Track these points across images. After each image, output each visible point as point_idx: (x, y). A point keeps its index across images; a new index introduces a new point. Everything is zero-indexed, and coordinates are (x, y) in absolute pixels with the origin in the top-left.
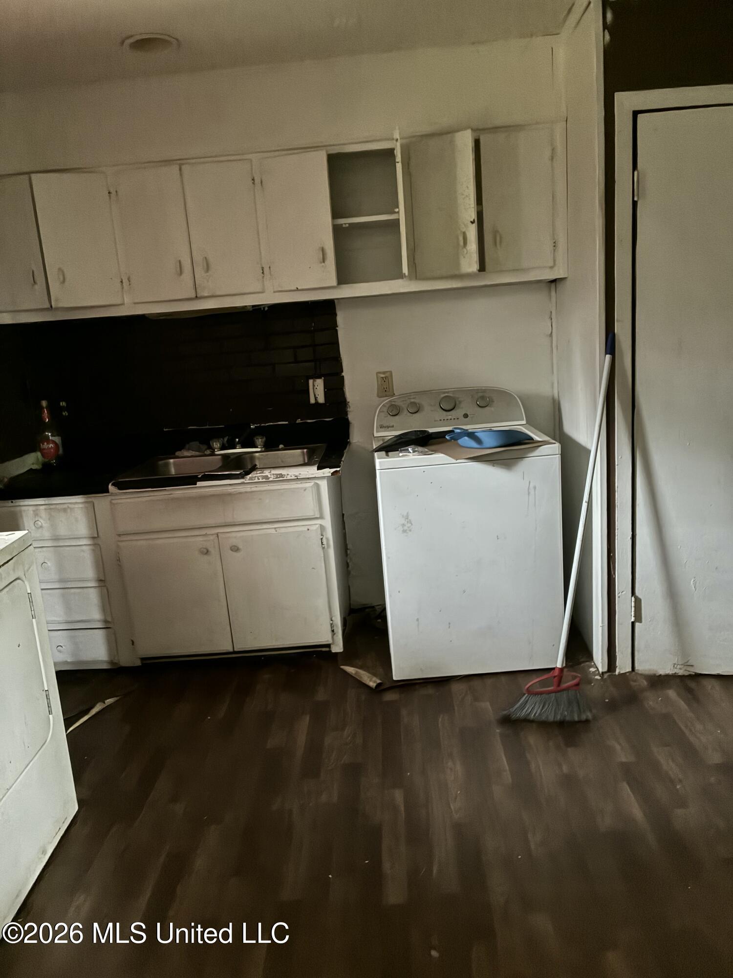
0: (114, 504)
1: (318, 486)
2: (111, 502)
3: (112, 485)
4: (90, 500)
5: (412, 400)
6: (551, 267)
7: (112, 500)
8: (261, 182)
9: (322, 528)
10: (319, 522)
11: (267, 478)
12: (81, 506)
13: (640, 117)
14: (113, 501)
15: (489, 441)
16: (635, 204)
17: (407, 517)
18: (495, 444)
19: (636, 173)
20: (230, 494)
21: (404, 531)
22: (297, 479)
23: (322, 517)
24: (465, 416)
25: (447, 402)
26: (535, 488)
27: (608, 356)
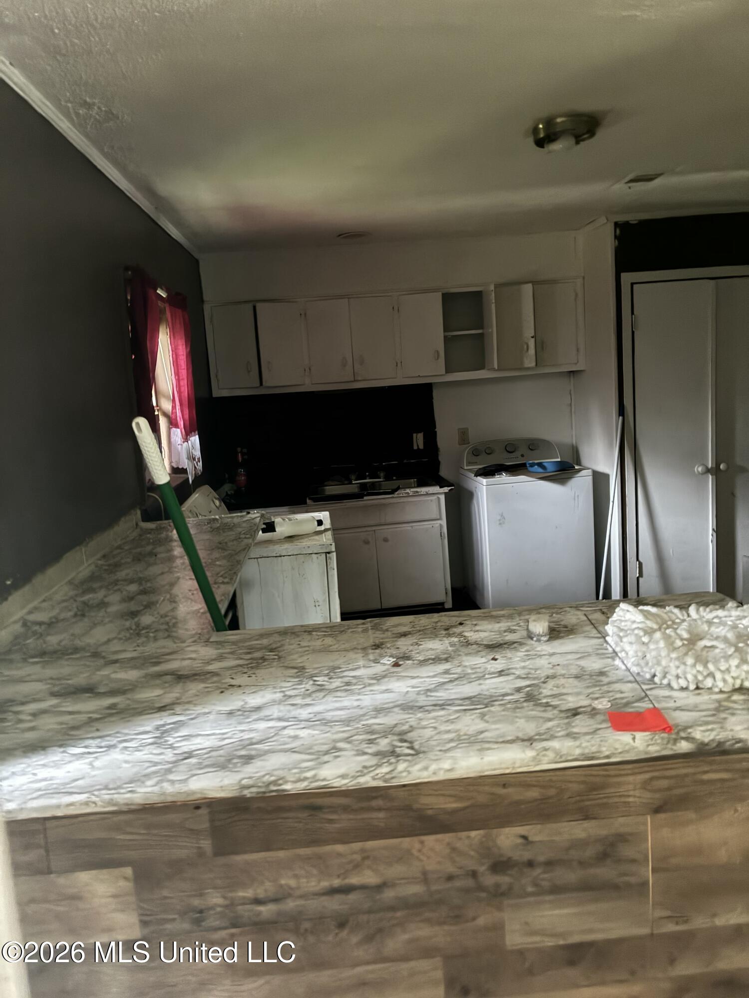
1: (439, 498)
3: (309, 499)
5: (488, 446)
6: (576, 364)
8: (398, 310)
9: (441, 526)
10: (439, 522)
11: (408, 493)
13: (635, 286)
15: (550, 468)
16: (633, 333)
17: (502, 516)
18: (553, 469)
19: (633, 316)
20: (384, 505)
21: (500, 524)
22: (427, 494)
23: (440, 519)
24: (522, 456)
25: (510, 447)
26: (578, 496)
27: (621, 418)
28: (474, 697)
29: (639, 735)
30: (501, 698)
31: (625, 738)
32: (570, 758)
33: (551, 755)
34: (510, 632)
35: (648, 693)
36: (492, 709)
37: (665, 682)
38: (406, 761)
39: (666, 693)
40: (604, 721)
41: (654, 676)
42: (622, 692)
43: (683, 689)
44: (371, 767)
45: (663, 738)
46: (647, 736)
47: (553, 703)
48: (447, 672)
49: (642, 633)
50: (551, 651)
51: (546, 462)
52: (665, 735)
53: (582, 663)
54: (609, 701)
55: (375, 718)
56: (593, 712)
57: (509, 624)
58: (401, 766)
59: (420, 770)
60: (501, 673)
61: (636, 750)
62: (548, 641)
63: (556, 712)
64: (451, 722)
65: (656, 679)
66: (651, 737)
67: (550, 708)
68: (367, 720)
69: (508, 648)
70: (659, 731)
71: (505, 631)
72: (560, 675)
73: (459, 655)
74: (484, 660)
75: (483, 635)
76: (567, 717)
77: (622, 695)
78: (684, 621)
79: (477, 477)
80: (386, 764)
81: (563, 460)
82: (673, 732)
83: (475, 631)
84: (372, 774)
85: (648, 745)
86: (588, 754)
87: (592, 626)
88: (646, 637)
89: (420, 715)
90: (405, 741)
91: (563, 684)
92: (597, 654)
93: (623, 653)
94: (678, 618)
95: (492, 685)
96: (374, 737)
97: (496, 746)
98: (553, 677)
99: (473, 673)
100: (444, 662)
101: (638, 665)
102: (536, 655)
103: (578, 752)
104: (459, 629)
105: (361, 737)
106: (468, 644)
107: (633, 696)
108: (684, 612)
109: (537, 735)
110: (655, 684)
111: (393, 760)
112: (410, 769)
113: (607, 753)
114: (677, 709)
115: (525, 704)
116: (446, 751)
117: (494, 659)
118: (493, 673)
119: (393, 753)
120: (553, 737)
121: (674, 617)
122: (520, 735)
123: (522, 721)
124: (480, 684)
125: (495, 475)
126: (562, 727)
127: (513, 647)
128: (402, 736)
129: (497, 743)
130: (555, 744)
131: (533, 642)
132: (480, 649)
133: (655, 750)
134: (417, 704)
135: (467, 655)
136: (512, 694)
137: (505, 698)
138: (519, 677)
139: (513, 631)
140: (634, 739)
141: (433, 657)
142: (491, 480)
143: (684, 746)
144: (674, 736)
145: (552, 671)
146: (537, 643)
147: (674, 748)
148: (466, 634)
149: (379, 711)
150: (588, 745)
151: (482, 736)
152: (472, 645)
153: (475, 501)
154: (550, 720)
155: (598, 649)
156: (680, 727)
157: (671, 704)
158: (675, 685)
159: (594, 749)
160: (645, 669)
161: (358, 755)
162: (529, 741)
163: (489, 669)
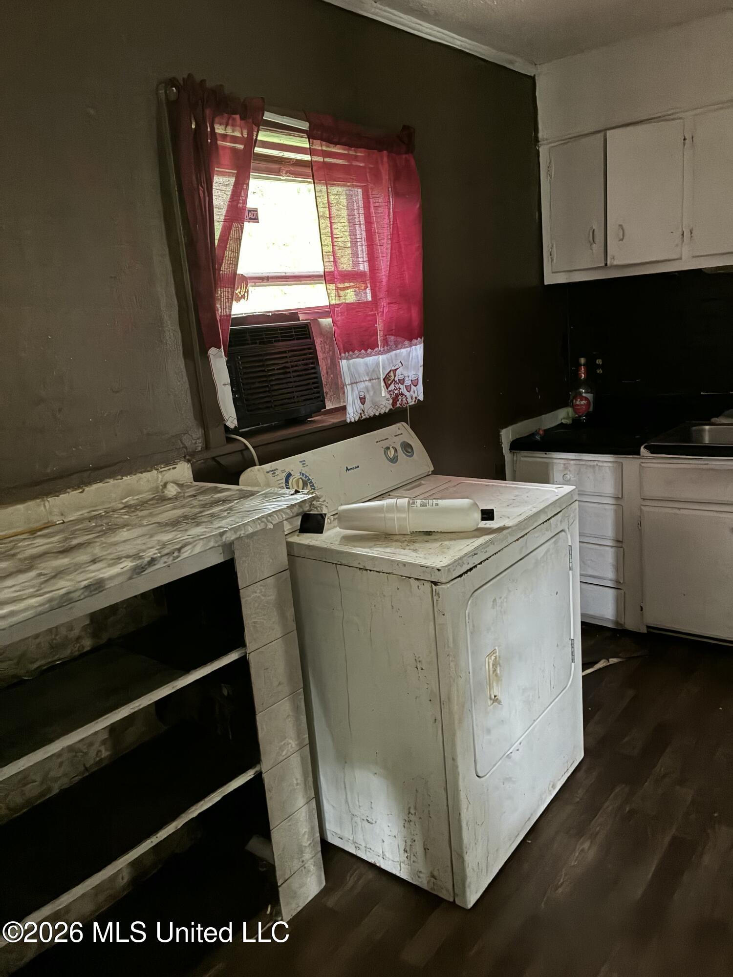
0: (643, 467)
2: (640, 465)
3: (645, 447)
4: (619, 460)
7: (642, 463)
12: (610, 465)
14: (643, 465)
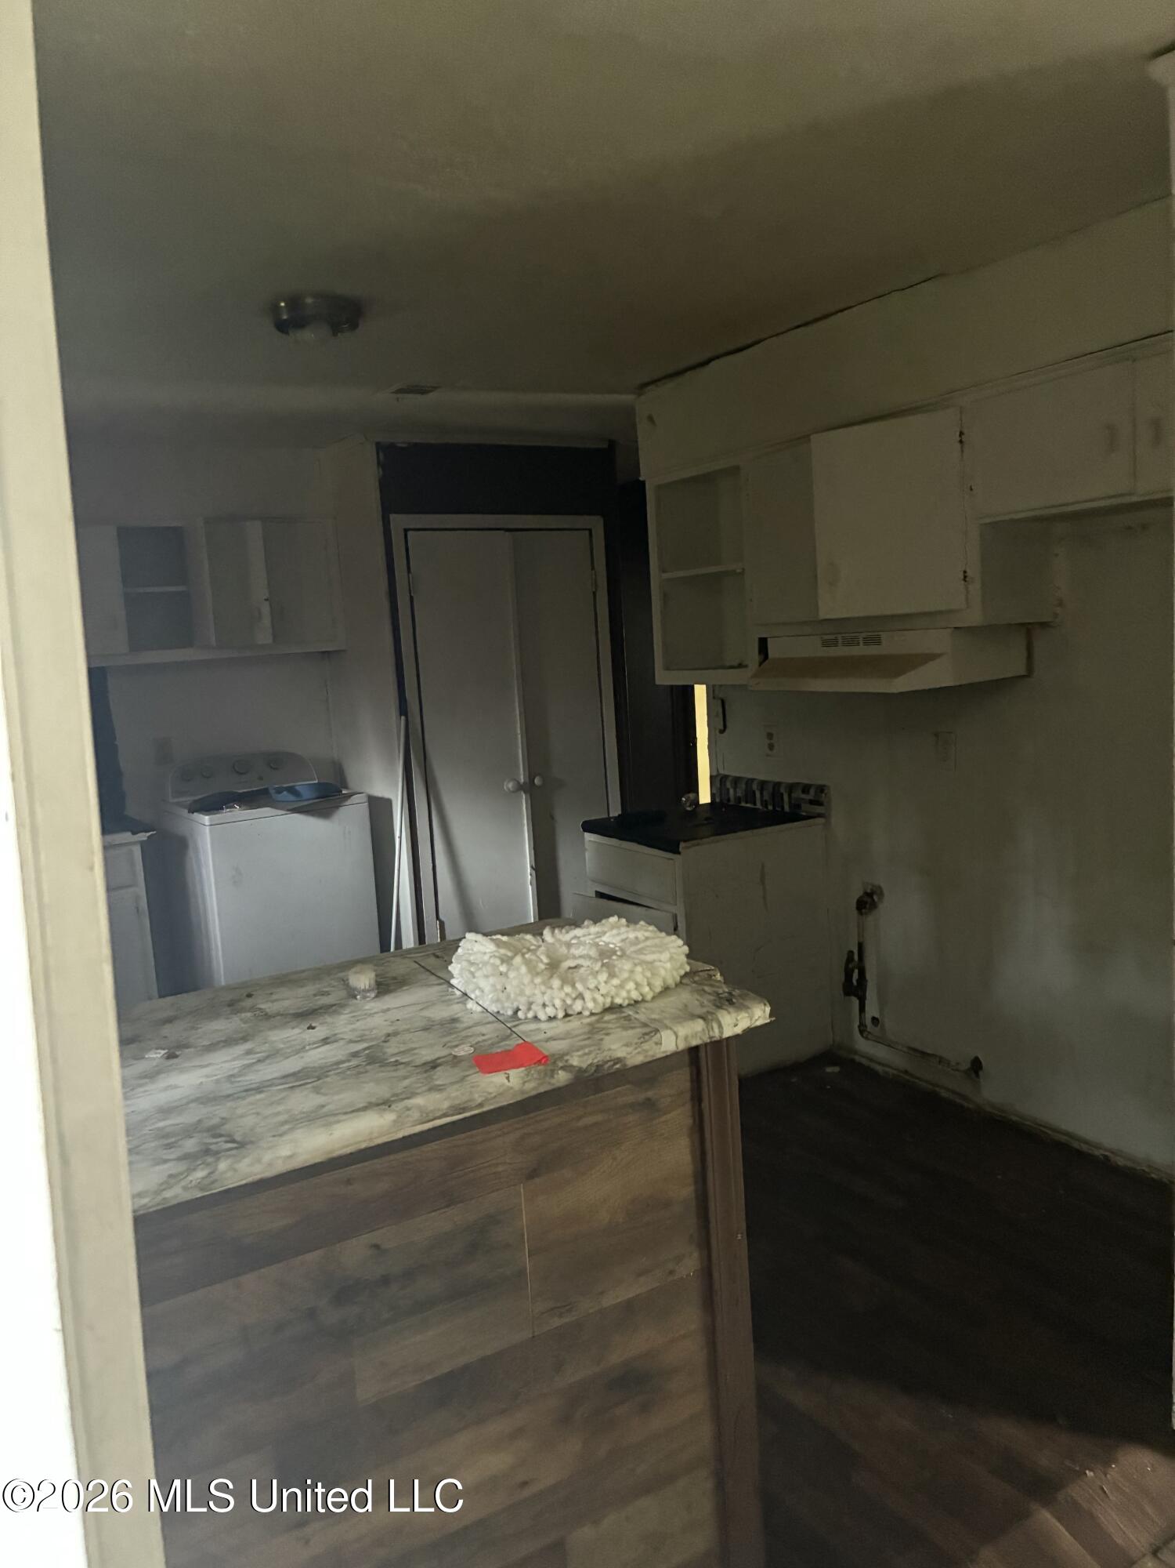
1: (133, 851)
5: (204, 765)
6: (331, 642)
9: (137, 898)
10: (133, 890)
13: (410, 534)
17: (237, 870)
18: (310, 796)
19: (410, 575)
21: (236, 884)
23: (135, 885)
24: (261, 778)
25: (240, 766)
26: (349, 832)
27: (403, 718)
28: (299, 1072)
29: (513, 1073)
30: (335, 1067)
31: (498, 1079)
32: (438, 1114)
33: (416, 1115)
34: (323, 995)
35: (514, 1029)
36: (328, 1079)
37: (530, 1015)
38: (230, 1156)
39: (533, 1026)
40: (471, 1067)
41: (518, 1010)
42: (483, 1035)
43: (551, 1019)
44: (181, 1174)
45: (539, 1072)
46: (522, 1072)
47: (403, 1061)
48: (249, 1052)
49: (498, 962)
50: (385, 1007)
51: (300, 785)
52: (541, 1067)
53: (426, 1013)
54: (471, 1046)
55: (164, 1120)
56: (456, 1061)
57: (318, 986)
58: (223, 1166)
59: (252, 1165)
60: (325, 1041)
61: (511, 1091)
62: (376, 997)
63: (409, 1068)
64: (279, 1102)
65: (520, 1014)
66: (526, 1072)
67: (402, 1066)
68: (153, 1124)
69: (325, 1013)
70: (535, 1064)
71: (315, 995)
72: (403, 1031)
73: (261, 1031)
74: (297, 1031)
75: (286, 1003)
76: (426, 1072)
77: (484, 1038)
78: (540, 946)
79: (193, 813)
80: (202, 1166)
81: (322, 781)
82: (549, 1062)
83: (273, 1002)
84: (183, 1183)
85: (524, 1083)
86: (459, 1104)
87: (428, 973)
88: (504, 965)
89: (229, 1104)
90: (221, 1136)
91: (410, 1039)
92: (443, 1002)
93: (478, 992)
94: (532, 945)
95: (317, 1056)
96: (173, 1140)
97: (344, 1117)
98: (396, 1034)
99: (288, 1048)
100: (241, 1041)
101: (498, 1000)
102: (366, 1014)
103: (446, 1105)
104: (249, 1002)
105: (153, 1144)
106: (267, 1017)
107: (497, 1037)
108: (538, 938)
109: (392, 1097)
110: (520, 1019)
111: (210, 1159)
112: (236, 1166)
113: (479, 1100)
114: (548, 1040)
115: (368, 1067)
116: (281, 1135)
117: (311, 1028)
118: (314, 1043)
119: (207, 1152)
120: (412, 1095)
121: (528, 945)
122: (373, 1100)
123: (372, 1084)
124: (302, 1057)
125: (223, 809)
126: (422, 1083)
127: (331, 1010)
128: (214, 1132)
129: (346, 1113)
130: (419, 1101)
131: (358, 1002)
132: (288, 1020)
133: (532, 1087)
134: (221, 1094)
135: (270, 1029)
136: (349, 1061)
137: (341, 1066)
138: (351, 1041)
139: (328, 994)
140: (508, 1078)
141: (223, 1039)
142: (218, 817)
143: (562, 1077)
144: (550, 1067)
145: (393, 1028)
146: (363, 1001)
147: (553, 1081)
148: (263, 1006)
149: (166, 1111)
150: (455, 1095)
151: (325, 1110)
152: (274, 1017)
153: (191, 853)
154: (405, 1078)
155: (442, 996)
156: (557, 1057)
157: (542, 1036)
158: (542, 1016)
159: (465, 1098)
160: (506, 1005)
161: (158, 1164)
162: (385, 1104)
163: (308, 1040)
